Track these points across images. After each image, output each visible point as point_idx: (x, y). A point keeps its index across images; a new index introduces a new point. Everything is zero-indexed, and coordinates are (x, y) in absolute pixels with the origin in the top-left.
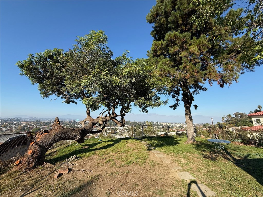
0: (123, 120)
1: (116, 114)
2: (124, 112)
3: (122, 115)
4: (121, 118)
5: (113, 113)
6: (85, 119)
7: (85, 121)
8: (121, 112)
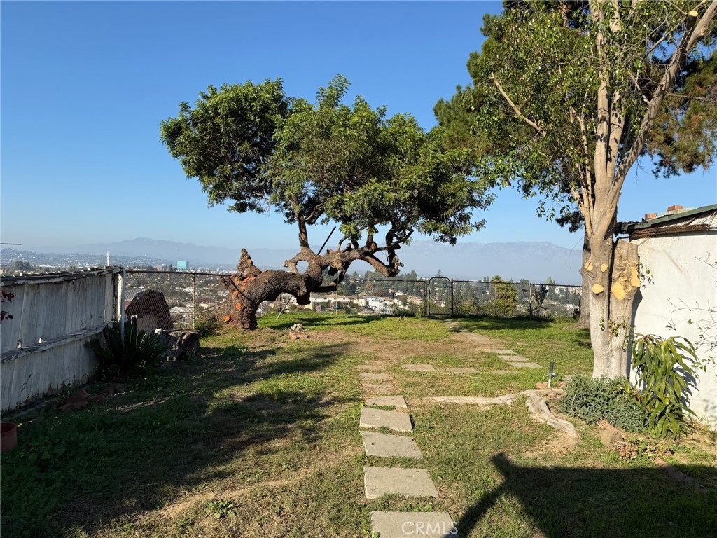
0: (394, 260)
1: (376, 245)
2: (395, 240)
3: (392, 248)
4: (388, 255)
5: (370, 242)
6: (298, 255)
7: (296, 260)
8: (389, 237)
